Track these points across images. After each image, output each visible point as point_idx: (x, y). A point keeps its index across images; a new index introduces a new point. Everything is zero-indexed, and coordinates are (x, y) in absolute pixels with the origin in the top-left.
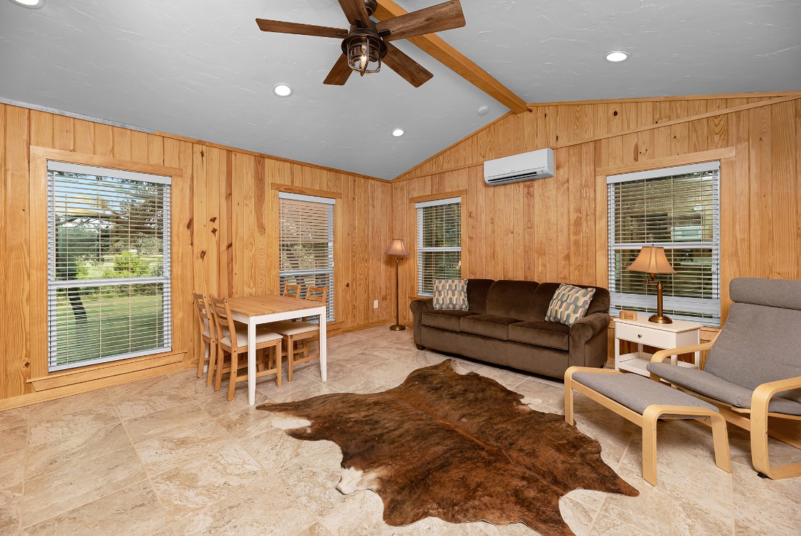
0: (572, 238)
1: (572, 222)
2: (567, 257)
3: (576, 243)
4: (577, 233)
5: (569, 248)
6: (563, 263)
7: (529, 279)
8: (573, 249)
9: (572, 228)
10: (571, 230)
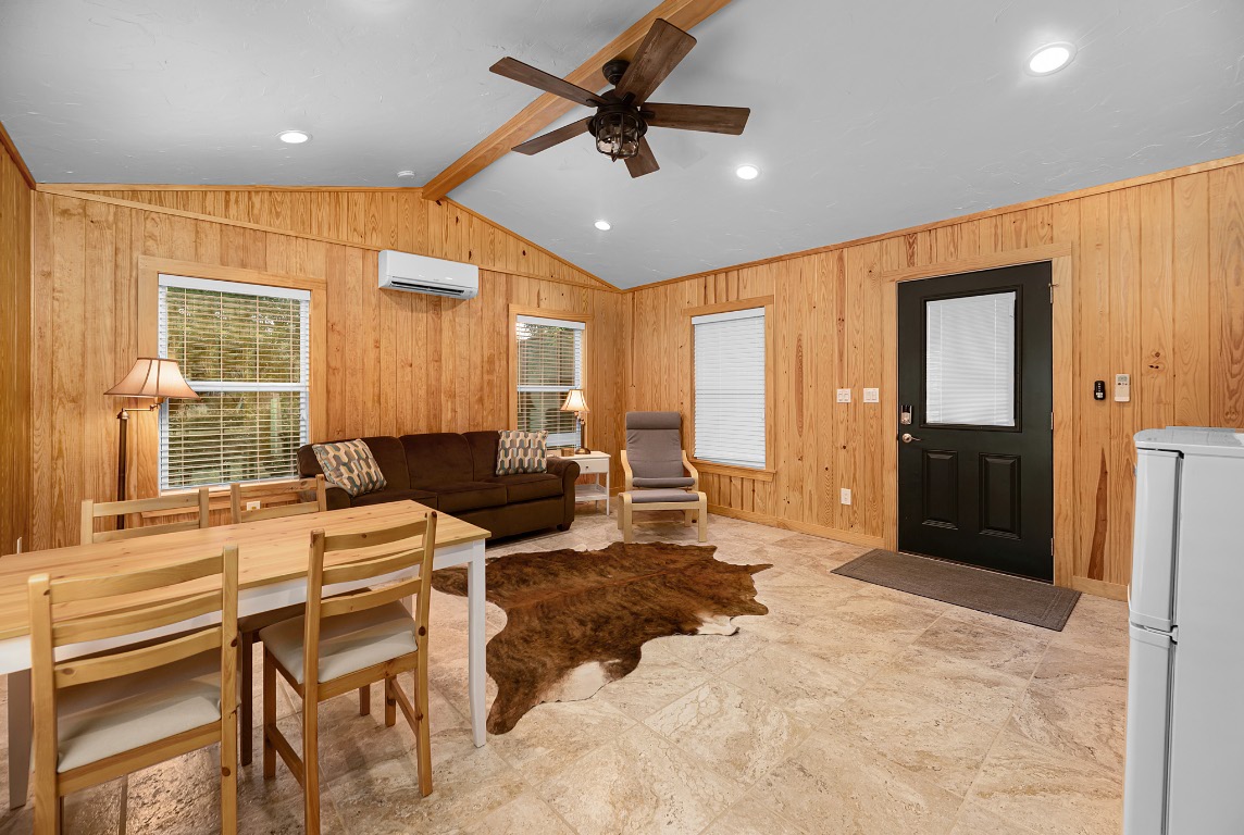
0: (486, 377)
1: (486, 359)
2: (481, 400)
3: (490, 383)
4: (490, 372)
5: (482, 389)
6: (476, 407)
7: (435, 431)
8: (486, 389)
9: (486, 366)
10: (485, 369)
